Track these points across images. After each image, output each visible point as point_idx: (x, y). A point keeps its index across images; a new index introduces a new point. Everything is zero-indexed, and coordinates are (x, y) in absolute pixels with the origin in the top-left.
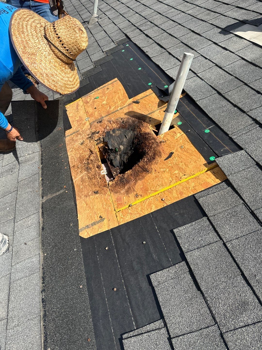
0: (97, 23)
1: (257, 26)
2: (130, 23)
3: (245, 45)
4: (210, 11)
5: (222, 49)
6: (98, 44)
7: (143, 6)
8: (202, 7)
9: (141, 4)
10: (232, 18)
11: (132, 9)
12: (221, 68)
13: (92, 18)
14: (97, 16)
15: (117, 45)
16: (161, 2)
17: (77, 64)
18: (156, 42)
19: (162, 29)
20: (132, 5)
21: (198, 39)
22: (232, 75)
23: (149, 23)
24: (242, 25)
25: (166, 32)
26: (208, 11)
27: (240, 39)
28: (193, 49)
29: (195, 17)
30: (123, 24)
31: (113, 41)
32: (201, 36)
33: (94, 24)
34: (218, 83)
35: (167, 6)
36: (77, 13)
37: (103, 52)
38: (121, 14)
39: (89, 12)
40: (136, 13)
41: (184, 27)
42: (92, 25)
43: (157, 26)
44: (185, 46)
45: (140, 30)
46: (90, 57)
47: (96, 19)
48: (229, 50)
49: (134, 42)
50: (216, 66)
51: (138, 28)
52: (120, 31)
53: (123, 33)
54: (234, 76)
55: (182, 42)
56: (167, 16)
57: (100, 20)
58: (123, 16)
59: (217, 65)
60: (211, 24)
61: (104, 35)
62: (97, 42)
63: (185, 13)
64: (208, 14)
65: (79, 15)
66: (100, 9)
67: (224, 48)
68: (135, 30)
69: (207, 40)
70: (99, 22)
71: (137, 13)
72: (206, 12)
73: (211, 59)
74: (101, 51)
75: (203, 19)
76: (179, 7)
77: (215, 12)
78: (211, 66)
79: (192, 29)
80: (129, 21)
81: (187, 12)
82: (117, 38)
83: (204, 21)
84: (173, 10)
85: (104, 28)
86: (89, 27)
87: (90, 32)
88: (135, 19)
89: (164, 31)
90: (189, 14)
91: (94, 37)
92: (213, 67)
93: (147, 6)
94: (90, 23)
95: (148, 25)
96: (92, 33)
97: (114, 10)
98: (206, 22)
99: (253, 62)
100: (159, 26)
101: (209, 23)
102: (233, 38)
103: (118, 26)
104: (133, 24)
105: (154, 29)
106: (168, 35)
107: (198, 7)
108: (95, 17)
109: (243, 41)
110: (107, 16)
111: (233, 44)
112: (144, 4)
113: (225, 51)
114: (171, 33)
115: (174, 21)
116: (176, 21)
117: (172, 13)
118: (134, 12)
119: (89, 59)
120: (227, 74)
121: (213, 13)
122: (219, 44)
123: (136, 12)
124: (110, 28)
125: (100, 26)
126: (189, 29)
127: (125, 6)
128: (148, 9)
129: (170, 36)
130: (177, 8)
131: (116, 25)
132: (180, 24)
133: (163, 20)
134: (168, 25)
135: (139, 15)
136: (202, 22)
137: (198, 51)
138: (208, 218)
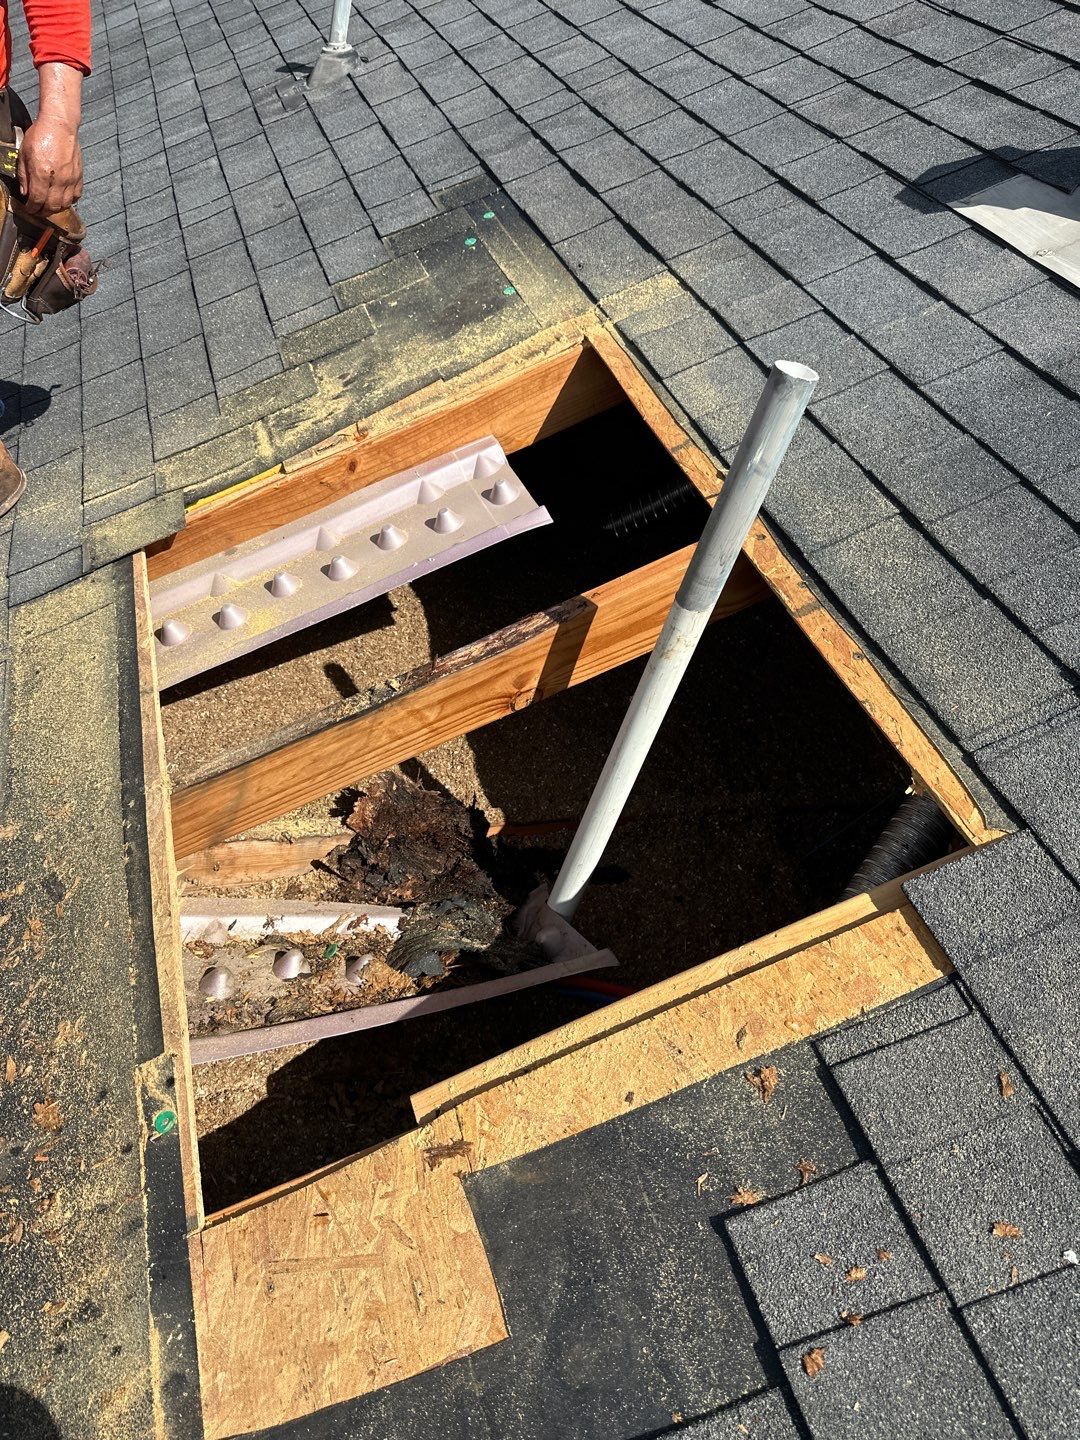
0: (349, 85)
1: (1067, 191)
2: (501, 102)
3: (1019, 282)
4: (858, 85)
5: (915, 289)
6: (356, 193)
7: (555, 20)
8: (819, 64)
9: (546, 9)
10: (955, 136)
11: (506, 33)
12: (913, 386)
13: (324, 57)
14: (349, 48)
15: (441, 207)
16: (636, 12)
17: (258, 284)
18: (618, 218)
19: (643, 151)
20: (504, 12)
21: (809, 226)
22: (965, 431)
23: (585, 112)
24: (1002, 178)
25: (663, 169)
26: (850, 86)
27: (994, 247)
28: (788, 276)
29: (790, 111)
30: (468, 106)
31: (424, 188)
32: (823, 211)
33: (334, 85)
34: (902, 461)
35: (663, 38)
36: (254, 14)
37: (379, 237)
38: (456, 52)
39: (313, 22)
40: (524, 53)
41: (745, 153)
42: (326, 87)
43: (620, 132)
44: (751, 253)
45: (544, 142)
46: (321, 257)
47: (343, 61)
48: (949, 297)
49: (522, 207)
50: (890, 375)
51: (536, 135)
52: (456, 137)
53: (466, 150)
54: (972, 436)
55: (735, 232)
56: (663, 85)
57: (361, 69)
58: (466, 63)
59: (893, 369)
60: (864, 155)
61: (380, 148)
62: (351, 184)
63: (748, 84)
64: (848, 103)
65: (263, 28)
66: (359, 13)
67: (925, 287)
68: (521, 138)
69: (847, 233)
70: (357, 80)
71: (529, 54)
72: (838, 89)
73: (867, 337)
74: (370, 230)
75: (825, 124)
76: (717, 50)
77: (878, 96)
78: (870, 372)
79: (780, 171)
80: (492, 89)
81: (754, 80)
82: (441, 170)
83: (832, 135)
84: (691, 59)
85: (380, 115)
86: (311, 99)
87: (319, 124)
88: (520, 83)
89: (656, 162)
90: (761, 91)
91: (336, 156)
92: (877, 377)
93: (575, 27)
94: (315, 81)
95: (580, 121)
96: (324, 134)
97: (424, 23)
98: (839, 139)
99: (1055, 373)
100: (629, 135)
101: (853, 149)
102: (960, 238)
103: (444, 109)
104: (511, 109)
105: (609, 148)
106: (674, 184)
107: (801, 59)
108: (341, 56)
109: (1005, 261)
110: (394, 53)
111: (961, 270)
112: (560, 11)
113: (929, 299)
114: (687, 181)
115: (700, 120)
116: (706, 119)
117: (687, 76)
118: (518, 52)
119: (316, 264)
120: (944, 422)
121: (868, 98)
122: (904, 262)
123: (523, 48)
124: (405, 111)
125: (364, 99)
126: (765, 167)
127: (474, 9)
128: (580, 38)
129: (682, 192)
130: (710, 52)
131: (434, 103)
132: (723, 137)
133: (646, 106)
134: (666, 134)
135: (537, 65)
136: (820, 140)
137: (809, 289)
138: (881, 1173)
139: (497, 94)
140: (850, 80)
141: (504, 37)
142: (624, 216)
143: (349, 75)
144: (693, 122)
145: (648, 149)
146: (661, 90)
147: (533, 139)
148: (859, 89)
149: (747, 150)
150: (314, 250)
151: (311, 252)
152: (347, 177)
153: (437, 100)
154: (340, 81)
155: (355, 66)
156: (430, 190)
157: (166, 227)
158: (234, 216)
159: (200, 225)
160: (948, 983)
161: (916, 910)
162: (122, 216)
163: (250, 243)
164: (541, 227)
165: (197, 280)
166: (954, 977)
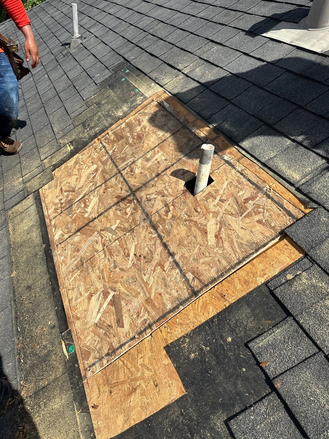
0: (81, 46)
1: (297, 23)
2: (125, 40)
3: (287, 51)
4: (229, 9)
5: (256, 61)
6: (88, 74)
7: (138, 14)
8: (216, 6)
9: (134, 12)
10: (260, 16)
11: (124, 21)
12: (261, 88)
13: (73, 40)
14: (80, 35)
15: (113, 72)
16: (160, 6)
17: (64, 106)
18: (165, 62)
19: (169, 43)
20: (123, 15)
21: (221, 51)
22: (279, 97)
23: (150, 36)
24: (276, 24)
25: (176, 46)
26: (227, 10)
27: (278, 43)
28: (217, 66)
29: (210, 21)
30: (116, 43)
31: (107, 68)
32: (225, 46)
33: (77, 47)
34: (261, 110)
35: (169, 11)
36: (52, 34)
37: (96, 84)
38: (111, 29)
39: (69, 32)
40: (130, 25)
41: (199, 36)
42: (75, 48)
43: (161, 39)
44: (206, 63)
45: (140, 47)
46: (81, 94)
47: (79, 40)
48: (267, 60)
49: (136, 66)
50: (254, 86)
51: (137, 46)
52: (114, 52)
53: (118, 55)
54: (281, 97)
55: (200, 58)
56: (172, 24)
57: (84, 41)
58: (114, 32)
59: (254, 84)
60: (234, 28)
61: (93, 60)
62: (86, 72)
63: (196, 17)
64: (226, 15)
65: (55, 37)
66: (81, 26)
67: (259, 59)
68: (133, 48)
69: (233, 50)
70: (83, 44)
71: (132, 25)
72: (223, 12)
73: (244, 77)
74: (94, 83)
75: (221, 22)
76: (186, 10)
77: (235, 11)
78: (247, 87)
79: (210, 38)
80: (123, 37)
81: (198, 15)
82: (112, 62)
83: (224, 25)
84: (179, 14)
85: (91, 52)
86: (71, 52)
87: (75, 58)
88: (130, 33)
89: (173, 44)
90: (201, 18)
91: (81, 66)
92: (250, 88)
93: (144, 14)
94: (71, 47)
95: (150, 39)
96: (76, 61)
97: (100, 24)
98: (226, 25)
99: (303, 74)
100: (164, 39)
101: (231, 27)
102: (267, 43)
103: (109, 46)
104: (129, 41)
105: (159, 44)
106: (179, 49)
107: (211, 6)
108: (78, 38)
109: (282, 46)
110: (93, 34)
111: (269, 52)
112: (139, 11)
113: (261, 62)
114: (183, 48)
115: (184, 30)
116: (186, 29)
117: (178, 20)
118: (128, 25)
119: (80, 96)
121: (233, 12)
122: (252, 54)
123: (130, 23)
124: (100, 49)
125: (86, 49)
126: (206, 38)
127: (114, 17)
128: (146, 17)
129: (182, 51)
130: (184, 11)
131: (106, 45)
132: (192, 33)
133: (168, 30)
134: (175, 36)
135: (134, 27)
136: (220, 27)
137: (225, 68)
138: (294, 319)
139: (124, 38)
140: (226, 9)
141: (124, 22)
142: (166, 61)
143: (81, 43)
144: (182, 31)
145: (170, 42)
146: (171, 25)
147: (136, 47)
148: (229, 11)
149: (200, 35)
150: (78, 92)
151: (78, 94)
152: (85, 71)
153: (107, 44)
154: (79, 45)
155: (82, 40)
156: (109, 68)
157: (35, 97)
158: (54, 89)
159: (45, 93)
160: (305, 257)
161: (290, 237)
162: (23, 96)
163: (60, 95)
164: (143, 70)
165: (46, 109)
166: (306, 255)
